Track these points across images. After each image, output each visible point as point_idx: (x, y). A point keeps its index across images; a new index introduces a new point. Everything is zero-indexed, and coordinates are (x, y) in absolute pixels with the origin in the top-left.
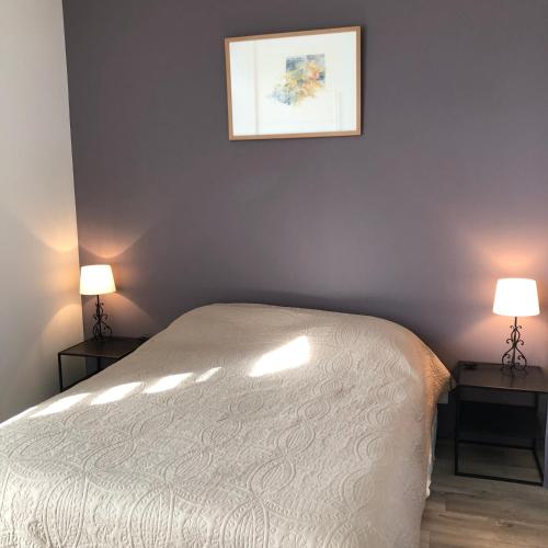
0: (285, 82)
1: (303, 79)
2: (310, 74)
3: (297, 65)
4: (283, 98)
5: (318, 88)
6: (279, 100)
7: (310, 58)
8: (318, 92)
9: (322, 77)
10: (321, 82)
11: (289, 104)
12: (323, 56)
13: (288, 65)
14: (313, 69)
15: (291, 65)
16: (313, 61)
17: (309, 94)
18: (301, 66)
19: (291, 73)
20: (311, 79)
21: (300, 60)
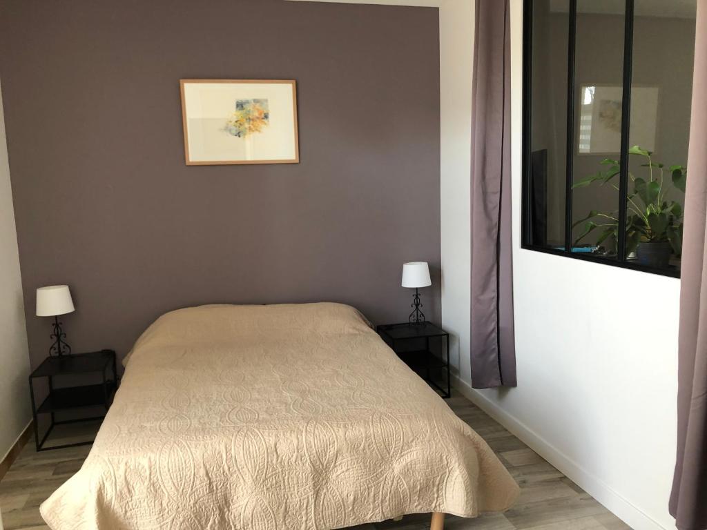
0: (235, 119)
1: (251, 117)
2: (256, 114)
3: (244, 106)
4: (234, 132)
5: (263, 126)
6: (231, 133)
7: (256, 101)
8: (264, 128)
9: (266, 117)
10: (265, 121)
11: (239, 136)
12: (266, 101)
13: (237, 106)
14: (258, 110)
15: (240, 106)
16: (258, 104)
17: (257, 130)
18: (248, 107)
19: (241, 111)
20: (258, 118)
21: (247, 102)
